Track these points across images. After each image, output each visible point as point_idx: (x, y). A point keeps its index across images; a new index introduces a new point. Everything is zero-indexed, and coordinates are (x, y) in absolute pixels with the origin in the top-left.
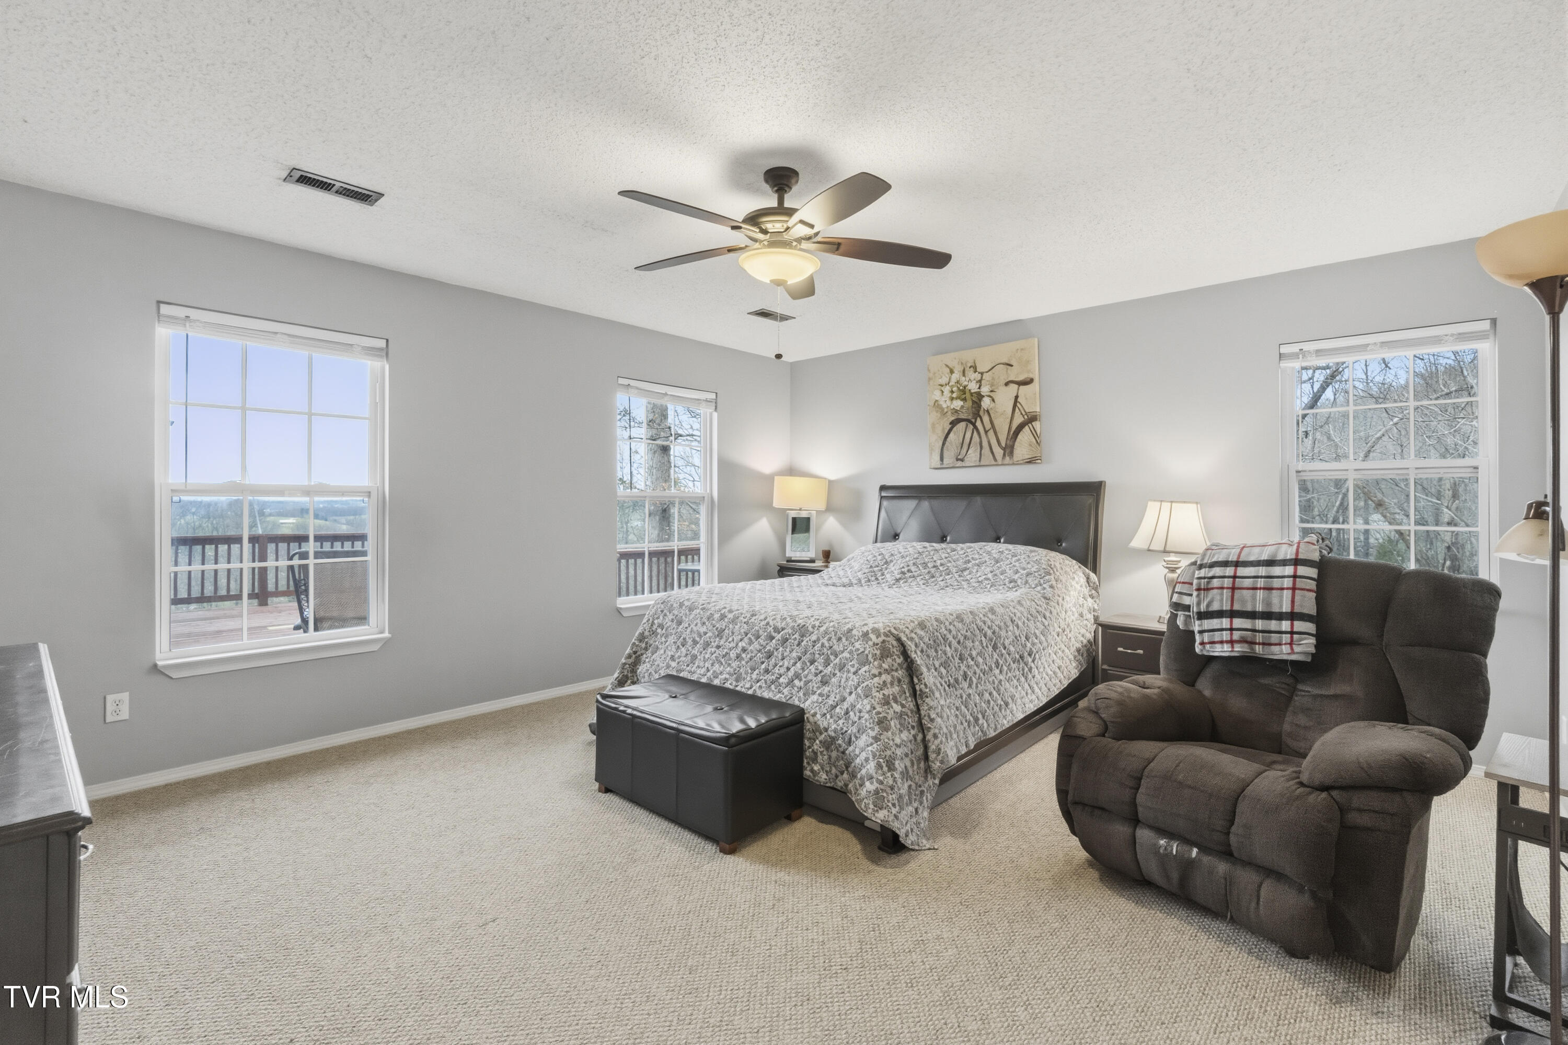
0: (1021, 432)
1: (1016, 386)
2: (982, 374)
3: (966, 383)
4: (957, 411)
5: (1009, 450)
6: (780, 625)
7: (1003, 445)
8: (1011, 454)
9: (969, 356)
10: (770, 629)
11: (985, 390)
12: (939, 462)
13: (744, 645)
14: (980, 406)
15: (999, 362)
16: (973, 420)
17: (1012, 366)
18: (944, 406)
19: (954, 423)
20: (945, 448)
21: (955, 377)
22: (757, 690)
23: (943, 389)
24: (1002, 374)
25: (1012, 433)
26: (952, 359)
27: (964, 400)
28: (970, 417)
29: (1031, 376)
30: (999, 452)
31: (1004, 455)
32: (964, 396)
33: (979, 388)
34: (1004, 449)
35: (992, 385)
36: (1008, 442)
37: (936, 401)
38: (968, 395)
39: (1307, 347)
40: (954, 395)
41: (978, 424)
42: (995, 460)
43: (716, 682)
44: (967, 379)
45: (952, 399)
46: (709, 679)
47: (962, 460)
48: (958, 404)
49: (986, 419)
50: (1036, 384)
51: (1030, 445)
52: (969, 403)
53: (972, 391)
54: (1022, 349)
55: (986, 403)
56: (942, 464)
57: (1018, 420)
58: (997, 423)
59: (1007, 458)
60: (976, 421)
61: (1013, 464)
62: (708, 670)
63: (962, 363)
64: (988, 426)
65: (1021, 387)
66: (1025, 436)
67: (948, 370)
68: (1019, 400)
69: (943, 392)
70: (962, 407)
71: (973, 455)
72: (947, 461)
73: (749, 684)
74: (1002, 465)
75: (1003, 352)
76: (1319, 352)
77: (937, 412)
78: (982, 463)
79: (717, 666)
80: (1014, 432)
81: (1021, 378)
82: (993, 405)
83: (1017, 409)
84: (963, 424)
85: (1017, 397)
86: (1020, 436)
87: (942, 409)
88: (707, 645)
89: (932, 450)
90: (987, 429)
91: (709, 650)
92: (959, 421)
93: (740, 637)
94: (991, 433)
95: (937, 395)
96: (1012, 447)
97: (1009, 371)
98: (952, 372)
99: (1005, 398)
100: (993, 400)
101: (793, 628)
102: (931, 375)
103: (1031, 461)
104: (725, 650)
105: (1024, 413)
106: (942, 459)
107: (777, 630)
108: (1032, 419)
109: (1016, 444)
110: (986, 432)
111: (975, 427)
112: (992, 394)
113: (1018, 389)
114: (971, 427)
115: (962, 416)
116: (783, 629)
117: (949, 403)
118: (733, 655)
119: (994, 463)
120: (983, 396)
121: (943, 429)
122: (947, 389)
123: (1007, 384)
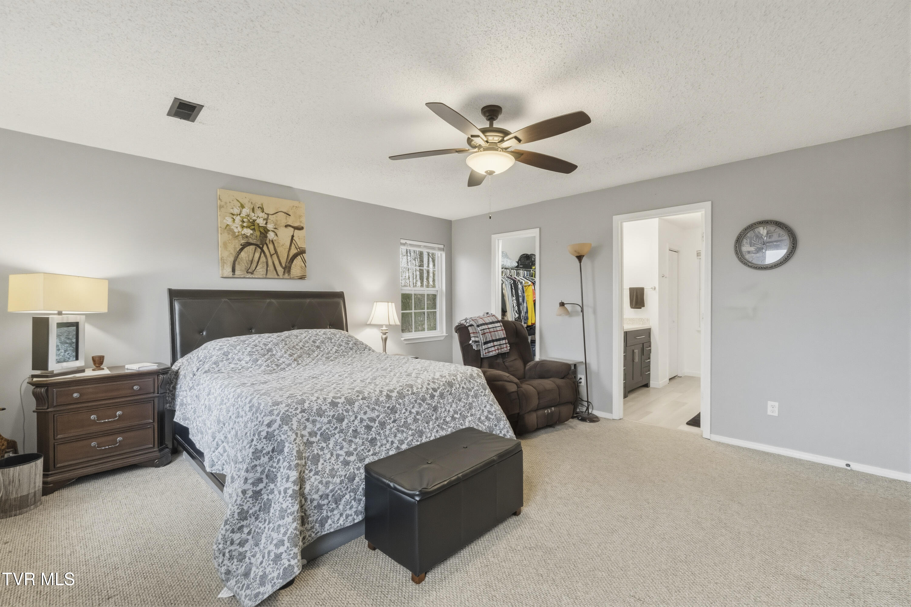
0: (296, 259)
1: (293, 229)
2: (268, 215)
3: (254, 218)
4: (247, 237)
5: (287, 269)
6: (436, 386)
7: (284, 266)
8: (289, 272)
9: (259, 200)
10: (431, 391)
11: (270, 226)
12: (231, 273)
13: (417, 410)
14: (266, 237)
15: (282, 210)
16: (261, 246)
17: (290, 215)
18: (236, 230)
19: (244, 246)
20: (237, 263)
21: (245, 211)
22: (436, 434)
23: (234, 217)
24: (282, 219)
25: (290, 258)
26: (245, 198)
27: (254, 230)
28: (259, 243)
29: (302, 225)
30: (280, 270)
31: (284, 272)
32: (253, 227)
33: (266, 224)
34: (284, 268)
35: (275, 225)
36: (287, 264)
37: (228, 225)
38: (256, 228)
39: (408, 242)
40: (245, 224)
41: (265, 248)
42: (278, 275)
43: (404, 447)
44: (256, 215)
45: (243, 227)
46: (398, 448)
47: (252, 273)
48: (248, 232)
49: (271, 246)
50: (304, 230)
51: (302, 268)
52: (258, 233)
53: (260, 225)
54: (296, 207)
55: (271, 235)
56: (234, 274)
57: (294, 251)
58: (279, 250)
59: (286, 275)
60: (263, 246)
61: (290, 279)
62: (392, 442)
63: (252, 203)
64: (273, 251)
65: (296, 231)
66: (298, 261)
67: (239, 205)
68: (294, 238)
69: (234, 220)
70: (251, 234)
71: (261, 270)
72: (237, 273)
73: (430, 433)
74: (283, 279)
75: (285, 205)
76: (411, 245)
77: (229, 234)
78: (268, 276)
79: (399, 435)
80: (291, 259)
81: (296, 225)
82: (275, 238)
83: (293, 244)
84: (252, 248)
85: (293, 236)
86: (295, 261)
87: (234, 233)
88: (383, 425)
89: (223, 261)
90: (272, 254)
91: (388, 427)
92: (249, 244)
93: (412, 406)
94: (275, 257)
95: (229, 221)
96: (290, 268)
97: (288, 218)
98: (242, 206)
99: (284, 235)
100: (276, 235)
101: (444, 385)
102: (223, 203)
103: (302, 278)
104: (403, 421)
105: (297, 247)
106: (234, 270)
107: (435, 390)
108: (302, 252)
109: (292, 266)
110: (271, 255)
111: (263, 251)
112: (276, 231)
113: (294, 232)
114: (259, 250)
115: (251, 241)
116: (439, 388)
117: (240, 229)
118: (410, 421)
119: (276, 277)
120: (269, 231)
121: (235, 248)
122: (238, 219)
123: (286, 226)
